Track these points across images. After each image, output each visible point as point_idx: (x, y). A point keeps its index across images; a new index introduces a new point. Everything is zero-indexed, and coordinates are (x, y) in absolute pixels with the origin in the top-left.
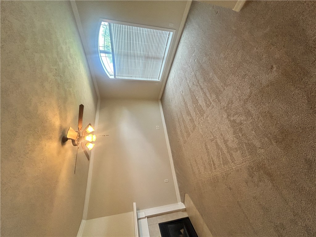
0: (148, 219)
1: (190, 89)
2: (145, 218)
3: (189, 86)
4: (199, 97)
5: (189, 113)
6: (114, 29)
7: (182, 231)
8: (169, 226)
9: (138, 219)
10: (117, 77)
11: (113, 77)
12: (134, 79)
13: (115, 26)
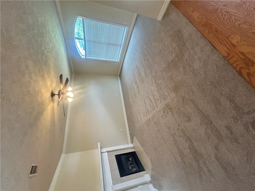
0: (108, 153)
1: (137, 66)
2: (106, 152)
3: (136, 65)
4: (142, 71)
5: (136, 83)
6: (86, 23)
7: (130, 159)
8: (122, 156)
9: (101, 153)
10: (87, 57)
11: (84, 57)
12: (100, 59)
13: (87, 21)
